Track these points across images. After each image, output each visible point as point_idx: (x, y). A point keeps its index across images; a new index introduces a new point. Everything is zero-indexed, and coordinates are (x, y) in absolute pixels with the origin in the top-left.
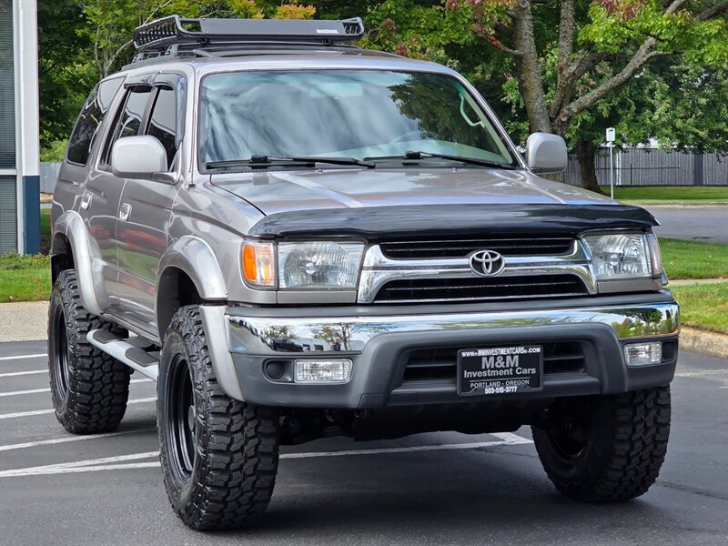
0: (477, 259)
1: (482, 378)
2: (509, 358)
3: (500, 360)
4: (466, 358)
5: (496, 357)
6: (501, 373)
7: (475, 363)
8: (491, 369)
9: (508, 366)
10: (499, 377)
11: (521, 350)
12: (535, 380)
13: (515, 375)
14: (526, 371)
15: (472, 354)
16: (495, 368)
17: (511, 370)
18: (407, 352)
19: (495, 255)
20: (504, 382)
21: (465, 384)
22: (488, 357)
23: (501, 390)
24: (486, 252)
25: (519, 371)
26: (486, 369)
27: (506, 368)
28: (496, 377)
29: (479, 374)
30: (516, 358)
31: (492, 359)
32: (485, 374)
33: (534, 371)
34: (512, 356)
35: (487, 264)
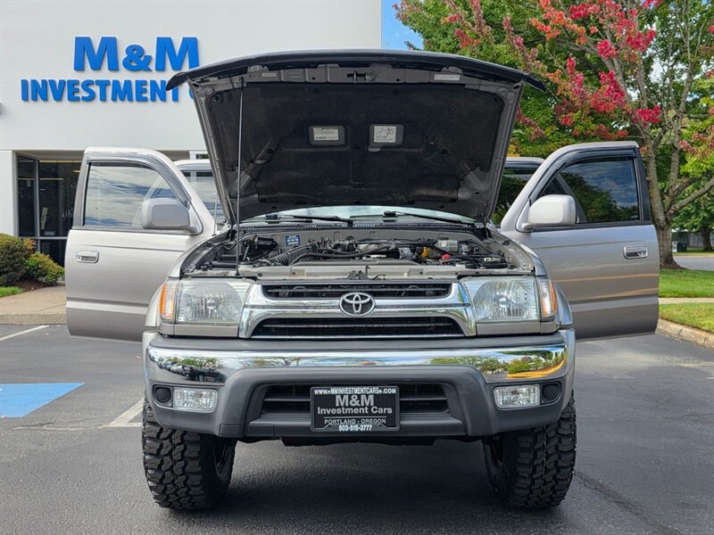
0: (348, 301)
1: (336, 415)
2: (363, 397)
3: (354, 399)
4: (319, 395)
5: (350, 395)
6: (356, 411)
7: (329, 401)
8: (345, 407)
9: (363, 405)
10: (354, 414)
11: (376, 390)
12: (391, 420)
13: (370, 413)
14: (381, 411)
15: (325, 392)
16: (350, 406)
17: (366, 409)
18: (262, 387)
19: (366, 298)
20: (360, 419)
21: (319, 420)
22: (342, 396)
23: (354, 428)
24: (357, 295)
25: (375, 410)
26: (340, 407)
27: (361, 407)
28: (351, 415)
29: (333, 411)
30: (371, 397)
31: (346, 397)
32: (339, 411)
33: (390, 411)
34: (367, 396)
35: (357, 306)
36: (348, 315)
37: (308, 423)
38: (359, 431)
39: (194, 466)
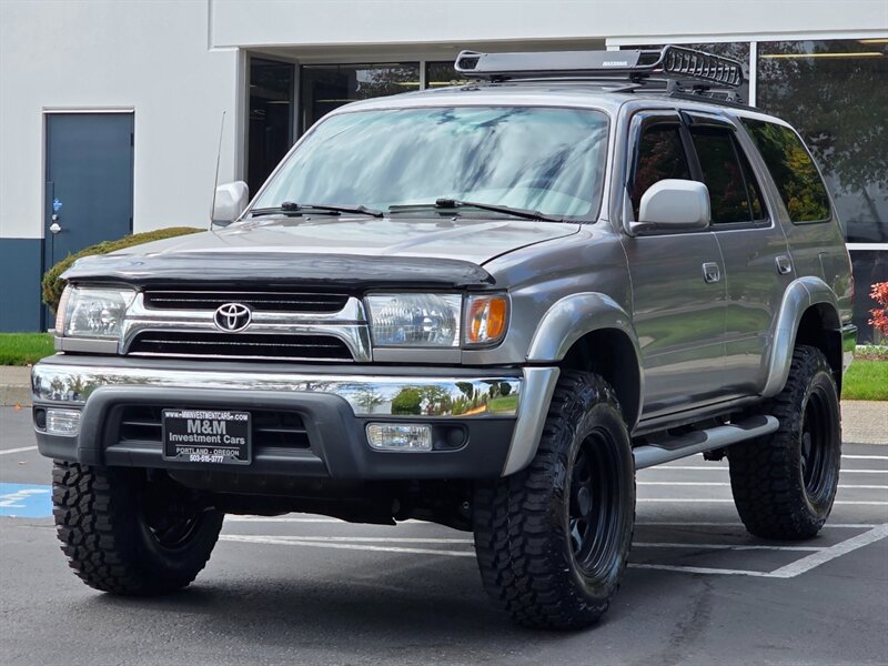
0: (223, 313)
1: (188, 443)
2: (215, 423)
3: (206, 425)
4: (170, 418)
5: (202, 420)
6: (208, 439)
7: (180, 426)
8: (198, 434)
9: (215, 432)
10: (206, 443)
11: (226, 416)
12: (244, 453)
13: (223, 444)
14: (234, 441)
15: (176, 415)
16: (202, 434)
17: (219, 437)
18: (119, 405)
20: (212, 449)
21: (170, 449)
22: (194, 420)
23: (206, 458)
24: (233, 306)
25: (227, 439)
26: (192, 434)
27: (214, 435)
28: (203, 444)
29: (185, 438)
30: (223, 423)
31: (198, 422)
32: (191, 439)
33: (243, 442)
34: (219, 421)
35: (232, 319)
36: (222, 330)
37: (160, 451)
38: (210, 464)
39: (103, 523)
